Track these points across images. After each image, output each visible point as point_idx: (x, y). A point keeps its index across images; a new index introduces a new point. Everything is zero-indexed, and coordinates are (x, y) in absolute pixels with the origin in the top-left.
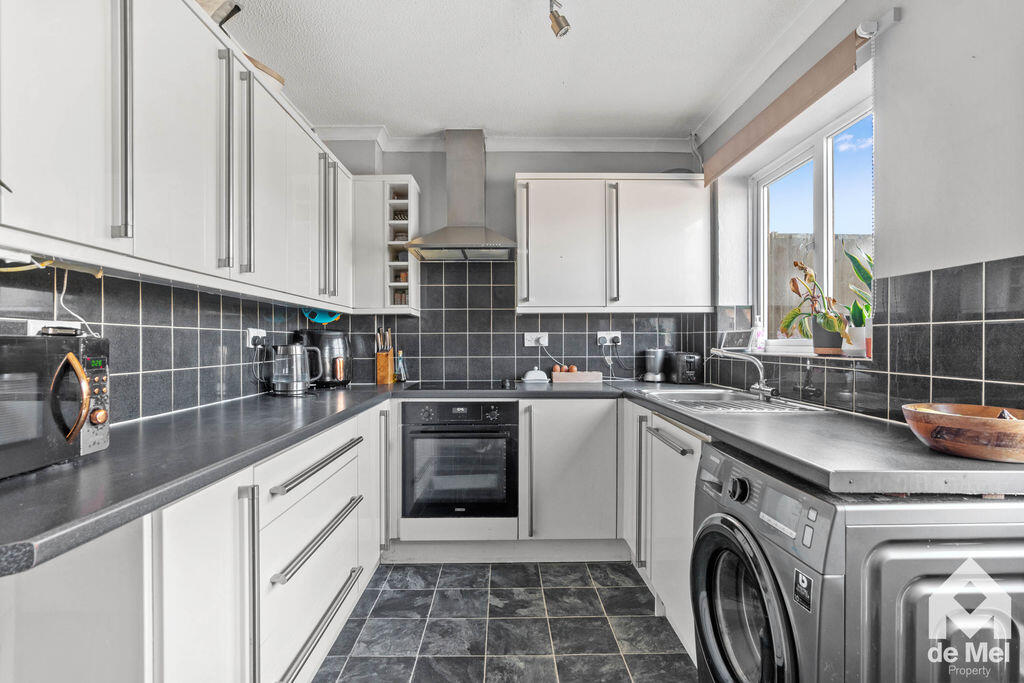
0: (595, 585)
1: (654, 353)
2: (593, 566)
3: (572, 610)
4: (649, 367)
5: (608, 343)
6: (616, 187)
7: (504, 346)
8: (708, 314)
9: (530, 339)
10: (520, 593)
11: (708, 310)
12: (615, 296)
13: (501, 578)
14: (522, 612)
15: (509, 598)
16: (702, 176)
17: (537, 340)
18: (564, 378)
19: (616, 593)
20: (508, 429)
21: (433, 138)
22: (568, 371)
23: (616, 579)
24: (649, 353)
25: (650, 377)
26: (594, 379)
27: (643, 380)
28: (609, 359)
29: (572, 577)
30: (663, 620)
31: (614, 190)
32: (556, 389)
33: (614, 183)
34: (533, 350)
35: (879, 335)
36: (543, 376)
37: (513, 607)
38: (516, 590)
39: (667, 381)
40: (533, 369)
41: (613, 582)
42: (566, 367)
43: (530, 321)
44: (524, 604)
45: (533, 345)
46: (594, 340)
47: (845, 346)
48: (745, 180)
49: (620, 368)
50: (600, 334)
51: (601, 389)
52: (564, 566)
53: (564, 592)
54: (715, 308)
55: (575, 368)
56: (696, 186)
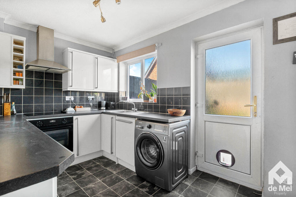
0: (98, 163)
1: (103, 102)
2: (94, 159)
3: (96, 170)
4: (102, 106)
5: (91, 100)
6: (97, 58)
7: (59, 100)
8: (117, 93)
9: (68, 98)
10: (79, 172)
11: (117, 92)
12: (97, 87)
13: (69, 171)
14: (83, 176)
15: (77, 174)
16: (116, 60)
17: (70, 99)
18: (79, 110)
19: (104, 163)
20: (70, 125)
21: (31, 26)
22: (80, 107)
23: (102, 160)
24: (102, 102)
25: (102, 108)
26: (88, 109)
27: (100, 109)
28: (91, 104)
29: (90, 164)
30: (118, 164)
31: (97, 59)
32: (77, 113)
33: (97, 57)
34: (68, 102)
35: (158, 98)
36: (73, 109)
37: (80, 176)
38: (77, 172)
39: (107, 109)
40: (69, 107)
41: (102, 161)
42: (79, 106)
43: (67, 93)
44: (83, 174)
45: (69, 100)
46: (87, 99)
47: (150, 100)
48: (125, 63)
49: (94, 107)
50: (89, 97)
51: (90, 112)
52: (86, 162)
53: (91, 167)
54: (119, 91)
55: (83, 107)
56: (115, 62)
